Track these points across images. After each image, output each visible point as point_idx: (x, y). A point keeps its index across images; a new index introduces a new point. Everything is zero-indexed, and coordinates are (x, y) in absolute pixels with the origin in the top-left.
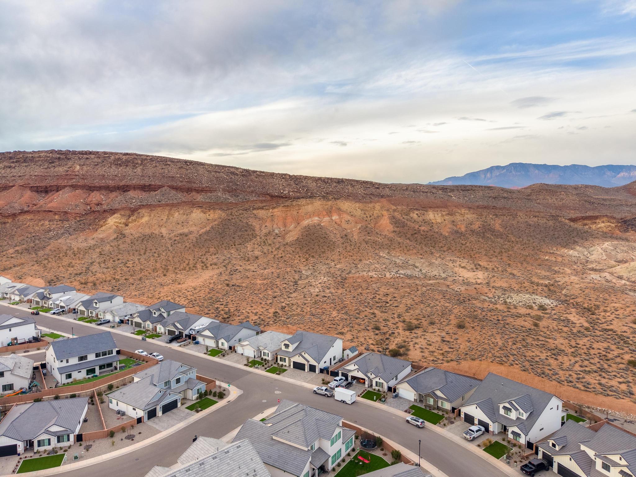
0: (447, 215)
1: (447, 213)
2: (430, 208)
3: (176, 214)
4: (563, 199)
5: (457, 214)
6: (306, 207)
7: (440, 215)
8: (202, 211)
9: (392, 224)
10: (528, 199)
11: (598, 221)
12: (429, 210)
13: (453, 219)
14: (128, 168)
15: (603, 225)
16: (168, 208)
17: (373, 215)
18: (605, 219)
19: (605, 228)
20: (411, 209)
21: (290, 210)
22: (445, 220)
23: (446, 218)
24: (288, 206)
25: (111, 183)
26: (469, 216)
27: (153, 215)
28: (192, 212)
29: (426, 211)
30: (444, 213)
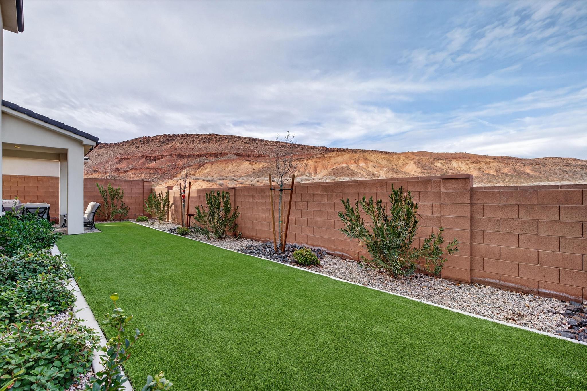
2: (454, 158)
3: (230, 166)
6: (336, 158)
7: (465, 163)
8: (250, 164)
9: (419, 168)
12: (452, 160)
13: (479, 167)
14: (210, 144)
16: (225, 162)
17: (398, 164)
20: (435, 159)
21: (322, 161)
22: (470, 168)
23: (471, 166)
24: (320, 157)
25: (197, 153)
26: (494, 164)
27: (213, 168)
28: (242, 164)
29: (450, 161)
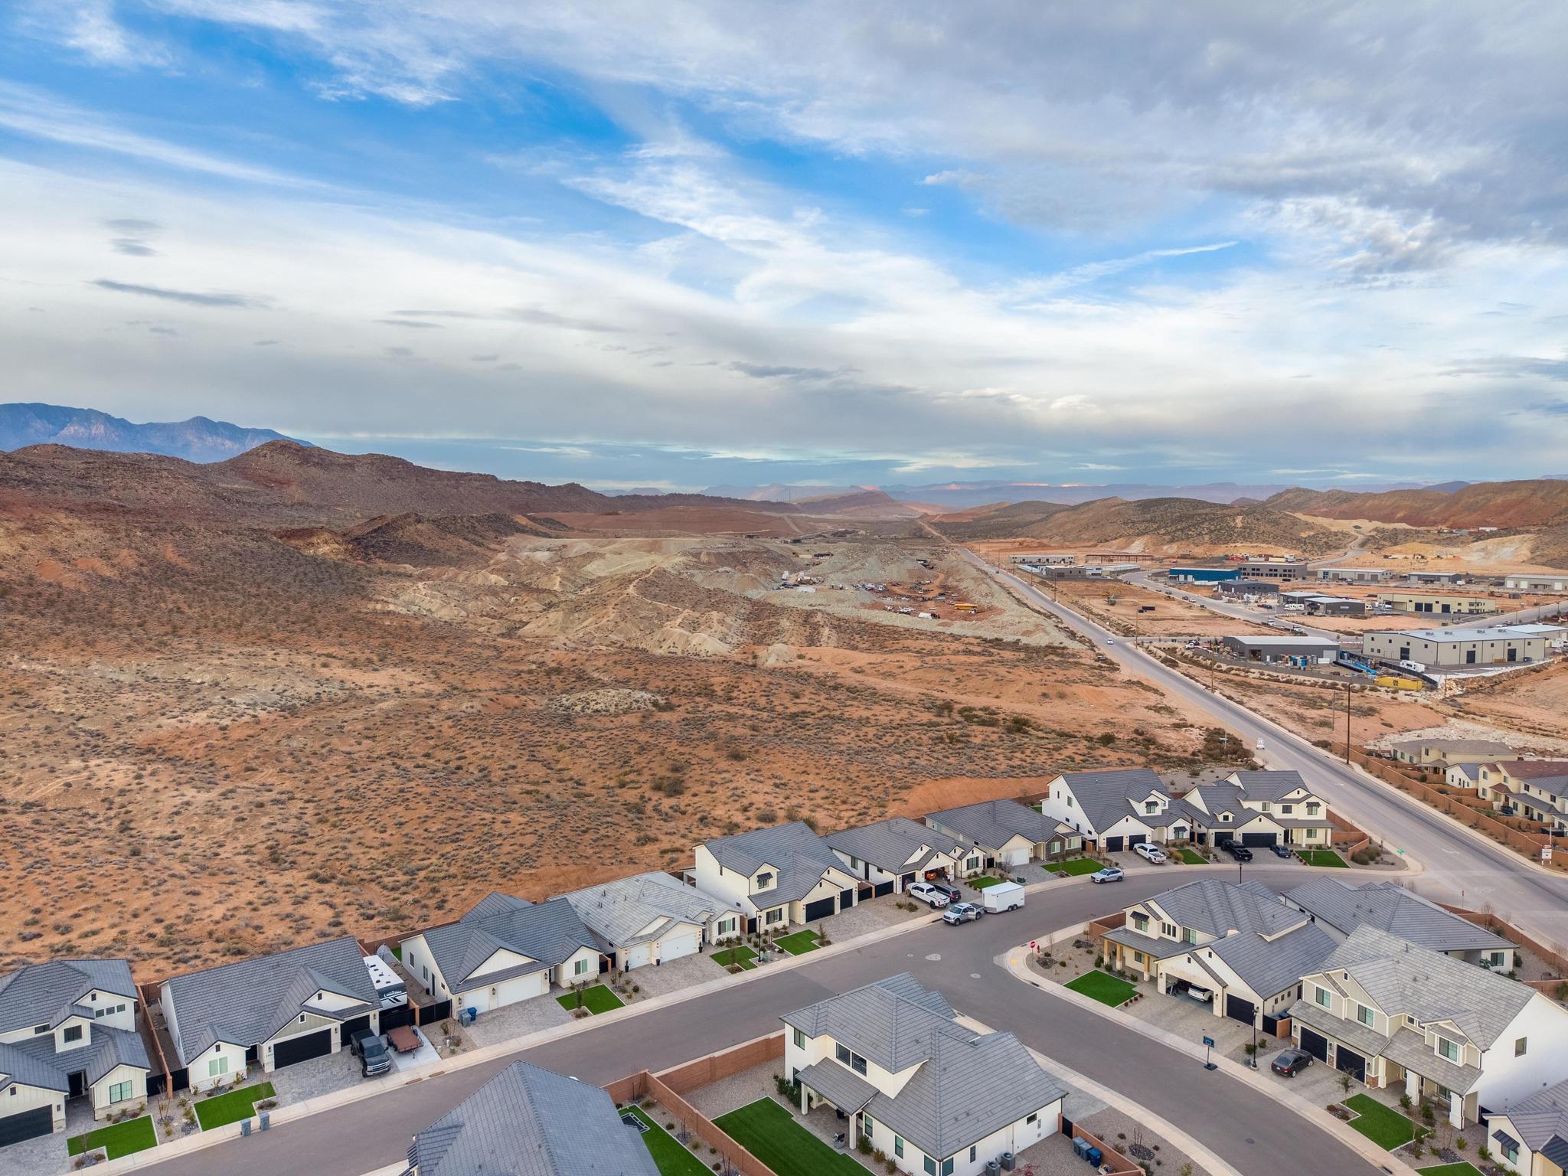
0: (26, 532)
1: (21, 525)
4: (171, 490)
5: (50, 528)
10: (86, 487)
11: (315, 540)
15: (325, 549)
18: (326, 536)
19: (332, 556)
30: (13, 526)
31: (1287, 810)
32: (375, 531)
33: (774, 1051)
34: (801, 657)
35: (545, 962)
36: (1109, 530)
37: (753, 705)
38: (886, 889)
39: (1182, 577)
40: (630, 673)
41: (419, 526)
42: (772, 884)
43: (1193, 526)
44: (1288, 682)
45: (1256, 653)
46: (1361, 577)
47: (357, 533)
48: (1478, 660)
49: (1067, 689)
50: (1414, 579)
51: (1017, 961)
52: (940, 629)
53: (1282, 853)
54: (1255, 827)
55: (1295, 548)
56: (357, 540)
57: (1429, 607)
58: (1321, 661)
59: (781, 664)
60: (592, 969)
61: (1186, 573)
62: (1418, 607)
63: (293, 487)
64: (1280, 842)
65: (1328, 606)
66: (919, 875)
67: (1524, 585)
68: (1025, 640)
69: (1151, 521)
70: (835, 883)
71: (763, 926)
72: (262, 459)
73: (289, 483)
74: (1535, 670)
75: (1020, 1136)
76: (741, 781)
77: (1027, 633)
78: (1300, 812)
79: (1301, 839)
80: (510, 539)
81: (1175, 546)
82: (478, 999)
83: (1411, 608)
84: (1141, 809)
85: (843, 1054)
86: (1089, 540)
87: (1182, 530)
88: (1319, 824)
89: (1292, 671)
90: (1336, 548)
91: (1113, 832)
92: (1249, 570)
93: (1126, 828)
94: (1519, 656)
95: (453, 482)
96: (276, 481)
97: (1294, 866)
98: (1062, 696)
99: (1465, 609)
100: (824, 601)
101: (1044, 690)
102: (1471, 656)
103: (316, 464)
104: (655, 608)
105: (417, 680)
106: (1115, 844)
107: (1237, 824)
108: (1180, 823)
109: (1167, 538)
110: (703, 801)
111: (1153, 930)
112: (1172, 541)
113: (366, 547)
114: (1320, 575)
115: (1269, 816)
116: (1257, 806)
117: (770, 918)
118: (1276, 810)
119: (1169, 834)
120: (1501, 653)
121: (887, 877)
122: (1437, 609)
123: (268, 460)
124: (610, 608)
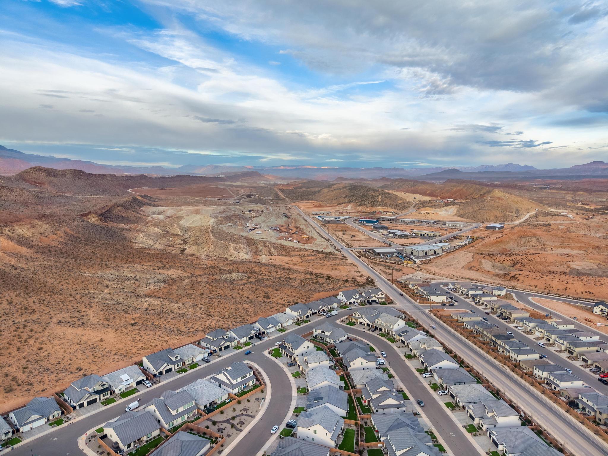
0: (31, 228)
1: (29, 226)
2: (11, 222)
5: (36, 226)
7: (25, 228)
12: (12, 225)
13: (38, 231)
18: (93, 215)
22: (33, 233)
23: (33, 230)
31: (378, 296)
32: (106, 211)
33: (312, 333)
34: (271, 259)
35: (275, 326)
36: (341, 200)
37: (267, 275)
38: (316, 313)
39: (362, 222)
40: (232, 267)
41: (119, 208)
42: (300, 313)
43: (366, 200)
44: (385, 262)
45: (379, 254)
46: (411, 222)
47: (100, 212)
48: (427, 254)
49: (337, 267)
50: (424, 223)
51: (338, 322)
52: (301, 247)
53: (377, 303)
54: (373, 299)
55: (395, 209)
56: (101, 215)
57: (424, 235)
58: (394, 255)
59: (266, 262)
60: (280, 327)
61: (364, 221)
62: (421, 235)
63: (46, 185)
64: (377, 301)
65: (399, 235)
66: (321, 310)
67: (450, 225)
68: (324, 251)
69: (354, 196)
70: (309, 312)
71: (300, 320)
72: (31, 174)
73: (44, 184)
74: (439, 257)
75: (343, 339)
76: (280, 295)
77: (325, 248)
78: (380, 296)
79: (381, 300)
80: (143, 208)
81: (361, 207)
82: (268, 331)
83: (420, 235)
84: (354, 297)
85: (322, 332)
86: (335, 203)
87: (363, 201)
88: (383, 298)
89: (387, 259)
90: (407, 208)
91: (350, 301)
92: (381, 219)
93: (352, 300)
94: (436, 253)
95: (101, 178)
96: (39, 183)
97: (379, 305)
98: (336, 269)
99: (432, 235)
100: (266, 237)
101: (332, 268)
102: (426, 253)
103: (53, 176)
104: (222, 243)
105: (182, 272)
106: (350, 303)
107: (370, 299)
108: (361, 299)
109: (358, 204)
110: (275, 300)
111: (357, 316)
112: (360, 206)
113: (105, 218)
114: (400, 221)
115: (375, 297)
116: (373, 295)
117: (301, 318)
118: (377, 296)
119: (359, 301)
120: (433, 253)
121: (316, 311)
122: (426, 235)
123: (34, 174)
124: (210, 244)
